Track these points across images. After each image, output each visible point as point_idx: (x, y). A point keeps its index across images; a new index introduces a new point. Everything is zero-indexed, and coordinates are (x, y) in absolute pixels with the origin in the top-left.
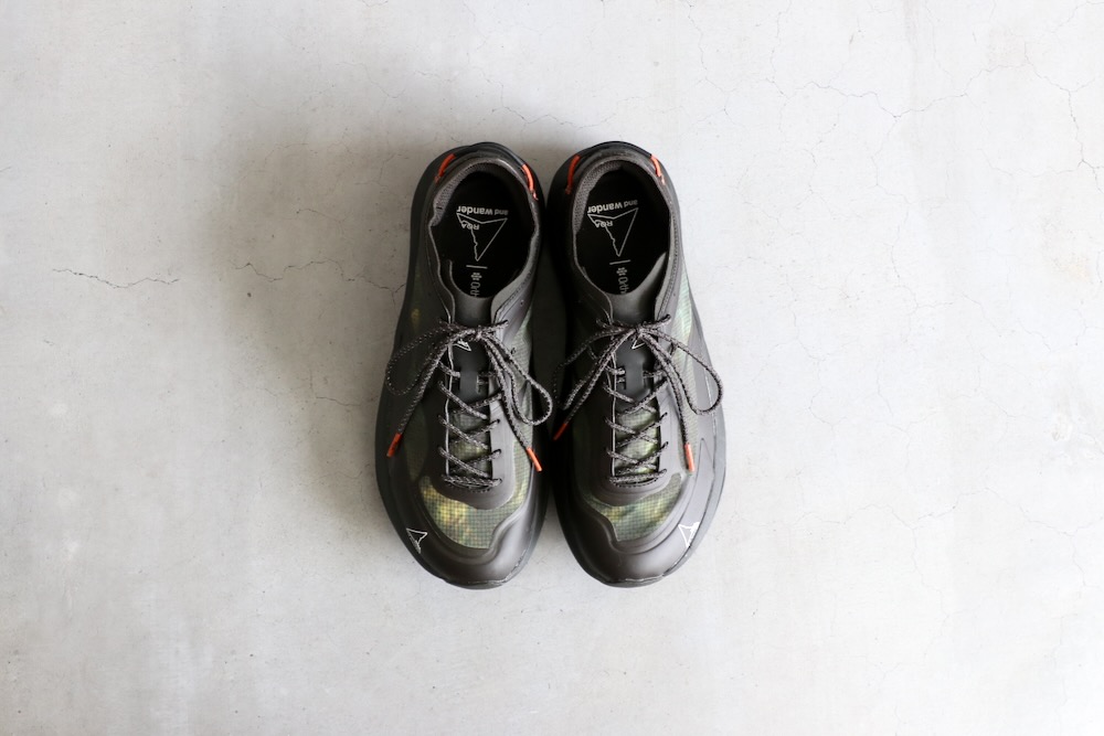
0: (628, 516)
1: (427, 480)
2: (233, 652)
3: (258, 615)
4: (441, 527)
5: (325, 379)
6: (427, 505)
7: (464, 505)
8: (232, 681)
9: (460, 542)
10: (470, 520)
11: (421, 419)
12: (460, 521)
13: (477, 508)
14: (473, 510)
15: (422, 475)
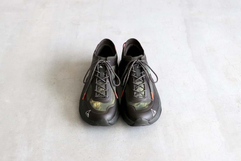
0: (138, 105)
1: (91, 99)
2: (38, 149)
3: (46, 141)
4: (94, 108)
5: (69, 97)
6: (91, 105)
7: (100, 102)
8: (37, 155)
9: (99, 110)
10: (101, 106)
11: (91, 87)
12: (99, 106)
13: (103, 103)
14: (102, 103)
15: (90, 98)
